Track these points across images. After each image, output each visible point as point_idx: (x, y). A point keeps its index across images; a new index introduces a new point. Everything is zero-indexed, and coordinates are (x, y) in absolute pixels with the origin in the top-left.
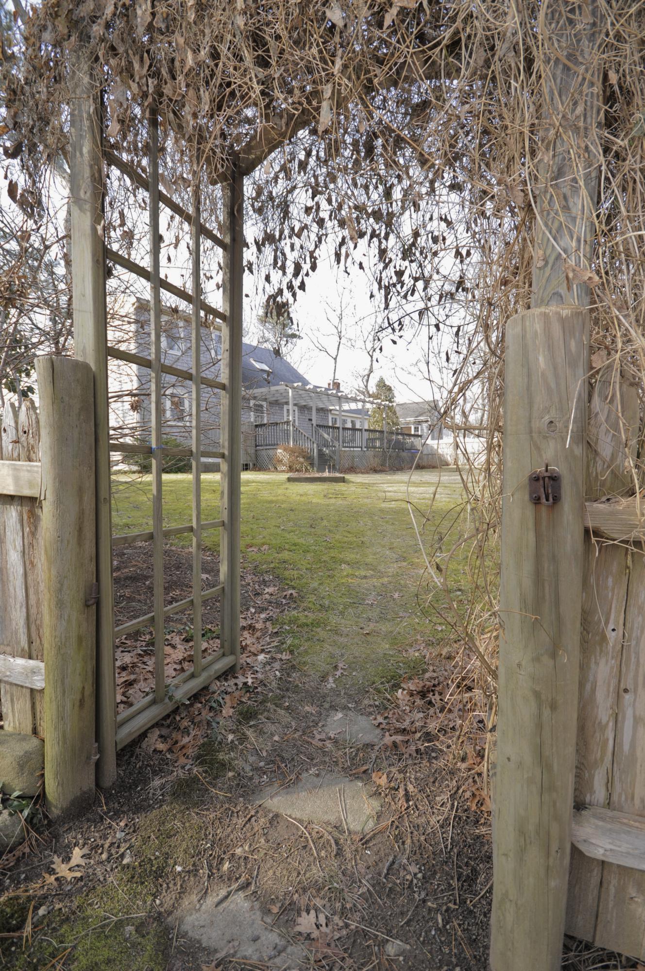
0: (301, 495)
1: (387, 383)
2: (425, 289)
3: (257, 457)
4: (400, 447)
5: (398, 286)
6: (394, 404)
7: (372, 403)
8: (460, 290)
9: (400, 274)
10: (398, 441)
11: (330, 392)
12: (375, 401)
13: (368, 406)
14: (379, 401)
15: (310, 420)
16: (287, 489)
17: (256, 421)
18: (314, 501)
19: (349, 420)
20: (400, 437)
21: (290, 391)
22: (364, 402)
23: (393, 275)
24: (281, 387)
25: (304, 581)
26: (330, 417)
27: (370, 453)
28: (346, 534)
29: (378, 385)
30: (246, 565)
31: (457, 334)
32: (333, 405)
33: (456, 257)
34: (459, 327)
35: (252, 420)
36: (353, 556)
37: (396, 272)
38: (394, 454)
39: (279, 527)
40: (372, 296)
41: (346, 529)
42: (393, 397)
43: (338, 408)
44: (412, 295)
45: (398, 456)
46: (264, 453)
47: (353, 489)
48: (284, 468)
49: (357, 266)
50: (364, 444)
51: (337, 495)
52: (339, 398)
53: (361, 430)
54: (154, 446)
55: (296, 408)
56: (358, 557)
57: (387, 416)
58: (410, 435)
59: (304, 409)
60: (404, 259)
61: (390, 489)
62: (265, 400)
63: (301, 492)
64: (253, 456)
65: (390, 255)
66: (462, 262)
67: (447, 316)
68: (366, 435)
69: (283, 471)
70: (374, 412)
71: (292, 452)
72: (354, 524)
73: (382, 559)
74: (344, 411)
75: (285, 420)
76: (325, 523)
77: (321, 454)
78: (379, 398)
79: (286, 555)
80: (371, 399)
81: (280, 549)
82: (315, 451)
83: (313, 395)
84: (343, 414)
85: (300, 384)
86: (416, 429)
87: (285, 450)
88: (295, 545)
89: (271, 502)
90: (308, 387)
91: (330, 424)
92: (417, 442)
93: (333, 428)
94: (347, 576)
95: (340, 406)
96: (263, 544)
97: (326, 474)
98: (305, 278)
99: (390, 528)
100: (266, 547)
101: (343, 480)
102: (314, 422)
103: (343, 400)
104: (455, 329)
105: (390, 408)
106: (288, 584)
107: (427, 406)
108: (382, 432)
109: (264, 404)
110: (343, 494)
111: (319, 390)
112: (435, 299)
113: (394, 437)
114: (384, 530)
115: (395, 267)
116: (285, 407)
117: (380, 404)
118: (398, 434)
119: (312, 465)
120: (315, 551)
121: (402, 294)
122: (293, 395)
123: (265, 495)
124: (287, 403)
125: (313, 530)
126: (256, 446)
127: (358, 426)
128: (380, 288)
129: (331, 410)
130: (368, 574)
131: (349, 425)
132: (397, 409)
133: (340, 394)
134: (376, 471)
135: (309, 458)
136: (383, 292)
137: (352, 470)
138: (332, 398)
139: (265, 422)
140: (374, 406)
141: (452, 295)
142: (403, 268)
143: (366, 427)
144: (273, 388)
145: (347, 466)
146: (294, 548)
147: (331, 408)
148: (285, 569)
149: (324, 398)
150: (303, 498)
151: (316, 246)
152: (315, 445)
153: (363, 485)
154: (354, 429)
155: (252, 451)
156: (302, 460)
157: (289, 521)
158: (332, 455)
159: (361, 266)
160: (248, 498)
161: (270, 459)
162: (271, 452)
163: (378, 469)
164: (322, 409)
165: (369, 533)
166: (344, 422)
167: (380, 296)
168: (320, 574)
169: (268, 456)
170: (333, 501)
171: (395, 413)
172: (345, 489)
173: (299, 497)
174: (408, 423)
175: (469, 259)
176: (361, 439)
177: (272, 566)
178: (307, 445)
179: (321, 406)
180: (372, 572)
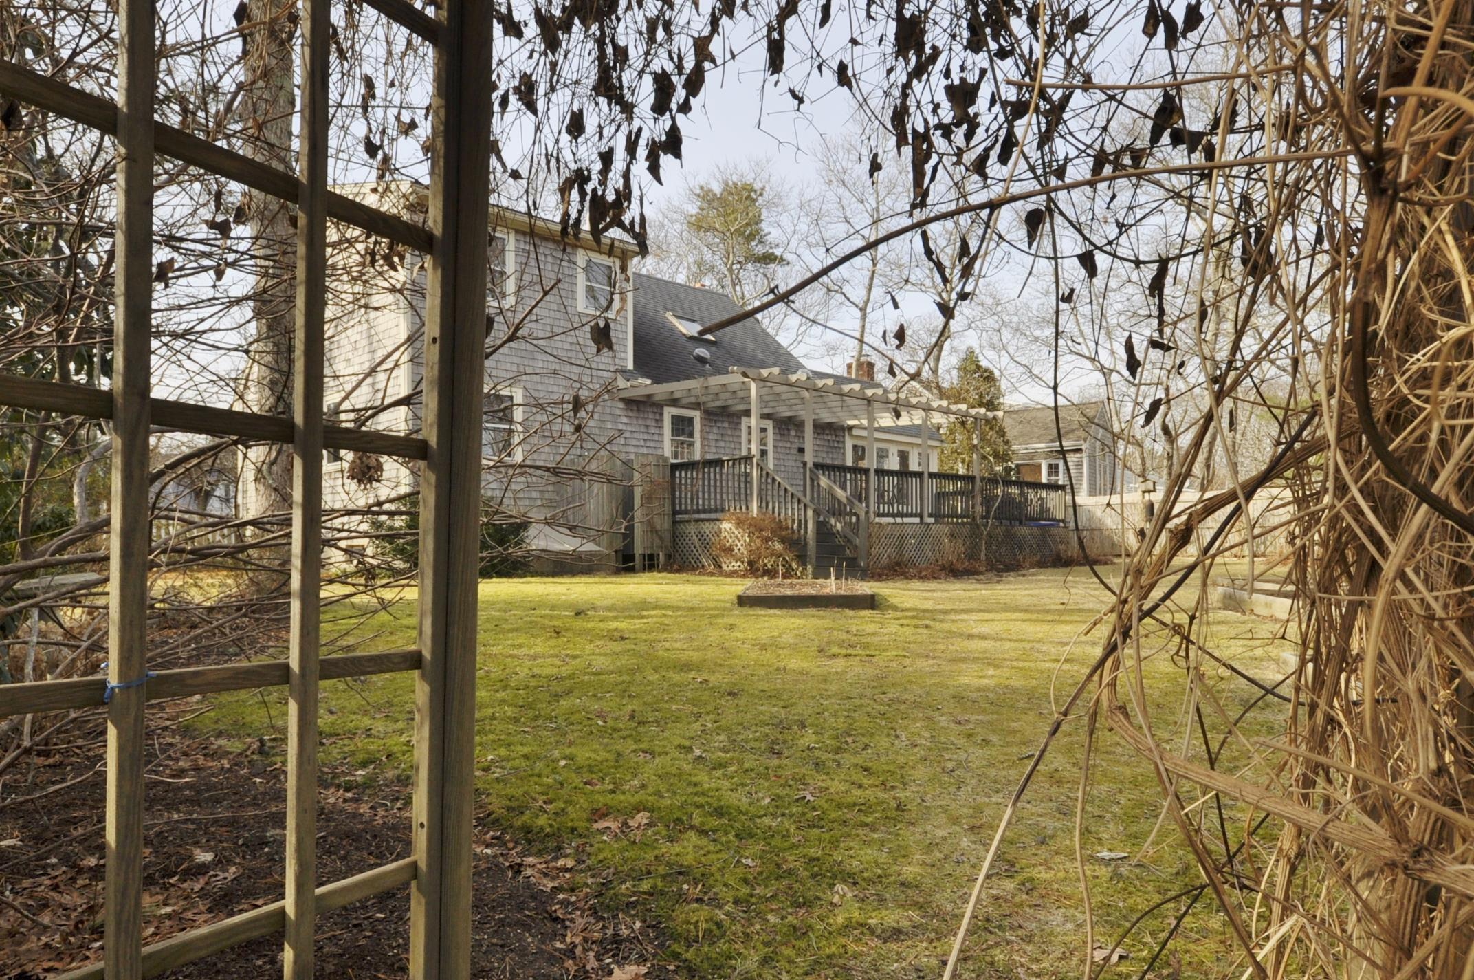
0: (764, 647)
1: (984, 363)
2: (1045, 139)
3: (675, 536)
4: (1013, 512)
5: (959, 135)
6: (1000, 414)
7: (947, 412)
8: (1166, 138)
9: (962, 95)
10: (1008, 499)
11: (846, 388)
12: (954, 408)
13: (937, 418)
14: (963, 407)
15: (801, 450)
16: (731, 627)
17: (676, 456)
18: (794, 663)
19: (893, 451)
20: (1014, 490)
21: (753, 386)
22: (927, 409)
23: (941, 97)
24: (733, 378)
25: (722, 946)
26: (849, 444)
27: (943, 530)
28: (857, 776)
29: (963, 369)
30: (579, 878)
31: (1157, 286)
32: (856, 417)
33: (1149, 31)
34: (1163, 264)
35: (667, 452)
36: (869, 854)
37: (950, 90)
38: (1000, 531)
39: (689, 749)
40: (875, 167)
41: (859, 760)
42: (999, 394)
43: (865, 422)
44: (1004, 158)
45: (1009, 536)
46: (691, 529)
47: (893, 628)
48: (736, 565)
49: (830, 78)
50: (927, 509)
51: (853, 647)
52: (869, 401)
53: (919, 475)
54: (113, 680)
55: (769, 425)
56: (883, 857)
57: (982, 439)
58: (1038, 486)
59: (787, 425)
60: (975, 44)
61: (985, 629)
62: (696, 406)
63: (764, 636)
64: (667, 536)
65: (935, 36)
66: (1171, 43)
67: (1122, 226)
68: (932, 486)
69: (732, 574)
70: (952, 431)
71: (755, 528)
72: (883, 742)
73: (948, 868)
74: (880, 429)
75: (744, 453)
76: (809, 738)
77: (823, 530)
78: (964, 400)
79: (688, 849)
80: (945, 403)
81: (677, 826)
82: (810, 525)
83: (806, 394)
84: (878, 435)
85: (776, 370)
86: (1053, 469)
87: (739, 523)
88: (719, 812)
89: (686, 667)
90: (793, 378)
91: (849, 462)
92: (1056, 503)
93: (855, 470)
94: (847, 928)
95: (872, 419)
96: (637, 809)
97: (831, 586)
98: (680, 118)
99: (977, 755)
100: (642, 818)
101: (871, 602)
102: (809, 458)
103: (876, 405)
104: (1150, 272)
105: (991, 423)
106: (676, 956)
107: (1077, 417)
108: (968, 479)
109: (696, 415)
110: (866, 646)
111: (820, 383)
112: (1079, 170)
113: (999, 492)
114: (959, 764)
115: (947, 74)
116: (744, 419)
117: (966, 415)
118: (1007, 483)
119: (802, 559)
120: (768, 835)
121: (970, 157)
122: (760, 397)
123: (676, 645)
124: (747, 413)
125: (775, 762)
126: (675, 513)
127: (914, 466)
128: (901, 141)
129: (851, 428)
130: (905, 924)
131: (893, 463)
132: (1008, 423)
133: (869, 392)
134: (954, 572)
135: (795, 544)
136: (907, 151)
137: (897, 569)
138: (851, 402)
139: (698, 457)
140: (952, 418)
141: (1137, 156)
142: (972, 78)
143: (934, 468)
144: (715, 381)
145: (885, 560)
146: (714, 822)
147: (851, 423)
148: (681, 897)
149: (834, 401)
150: (768, 656)
151: (715, 22)
152: (810, 513)
153: (920, 614)
154: (904, 473)
155: (663, 524)
156: (778, 547)
157: (719, 730)
158: (850, 534)
159: (843, 76)
160: (635, 653)
161: (706, 544)
162: (707, 528)
163: (960, 567)
164: (830, 426)
165: (921, 773)
166: (882, 455)
167: (897, 166)
168: (772, 918)
169: (702, 536)
170: (839, 664)
171: (1002, 433)
172: (871, 628)
173: (755, 654)
174: (1033, 455)
175: (1194, 36)
176: (921, 496)
177: (645, 886)
178: (790, 513)
179: (827, 418)
180: (914, 915)
